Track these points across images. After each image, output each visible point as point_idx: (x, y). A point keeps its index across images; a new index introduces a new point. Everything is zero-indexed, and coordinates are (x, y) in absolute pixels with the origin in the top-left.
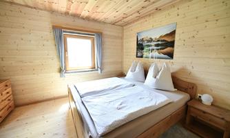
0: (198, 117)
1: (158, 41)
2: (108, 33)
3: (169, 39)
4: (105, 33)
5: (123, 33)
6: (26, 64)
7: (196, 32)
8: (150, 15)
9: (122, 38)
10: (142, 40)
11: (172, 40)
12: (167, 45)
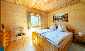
0: (79, 39)
1: (62, 17)
2: (44, 15)
3: (66, 16)
4: (43, 15)
5: (48, 15)
6: (16, 25)
7: (75, 14)
8: (58, 9)
9: (47, 17)
10: (55, 17)
11: (67, 16)
12: (65, 18)
